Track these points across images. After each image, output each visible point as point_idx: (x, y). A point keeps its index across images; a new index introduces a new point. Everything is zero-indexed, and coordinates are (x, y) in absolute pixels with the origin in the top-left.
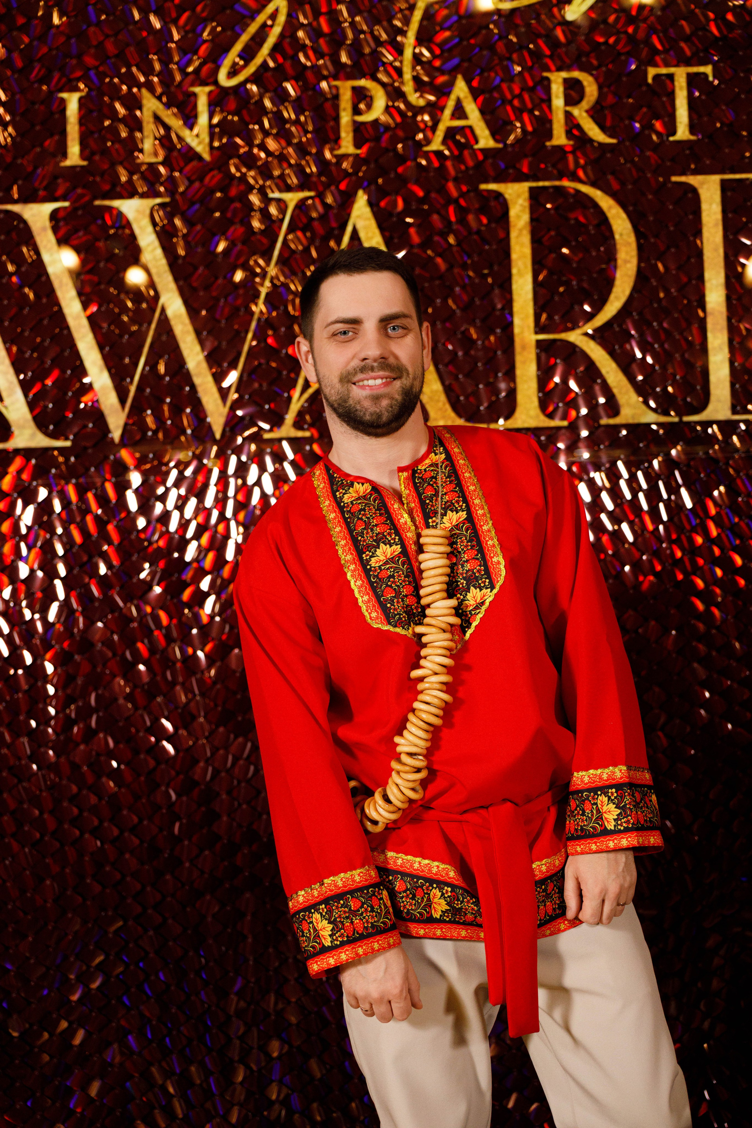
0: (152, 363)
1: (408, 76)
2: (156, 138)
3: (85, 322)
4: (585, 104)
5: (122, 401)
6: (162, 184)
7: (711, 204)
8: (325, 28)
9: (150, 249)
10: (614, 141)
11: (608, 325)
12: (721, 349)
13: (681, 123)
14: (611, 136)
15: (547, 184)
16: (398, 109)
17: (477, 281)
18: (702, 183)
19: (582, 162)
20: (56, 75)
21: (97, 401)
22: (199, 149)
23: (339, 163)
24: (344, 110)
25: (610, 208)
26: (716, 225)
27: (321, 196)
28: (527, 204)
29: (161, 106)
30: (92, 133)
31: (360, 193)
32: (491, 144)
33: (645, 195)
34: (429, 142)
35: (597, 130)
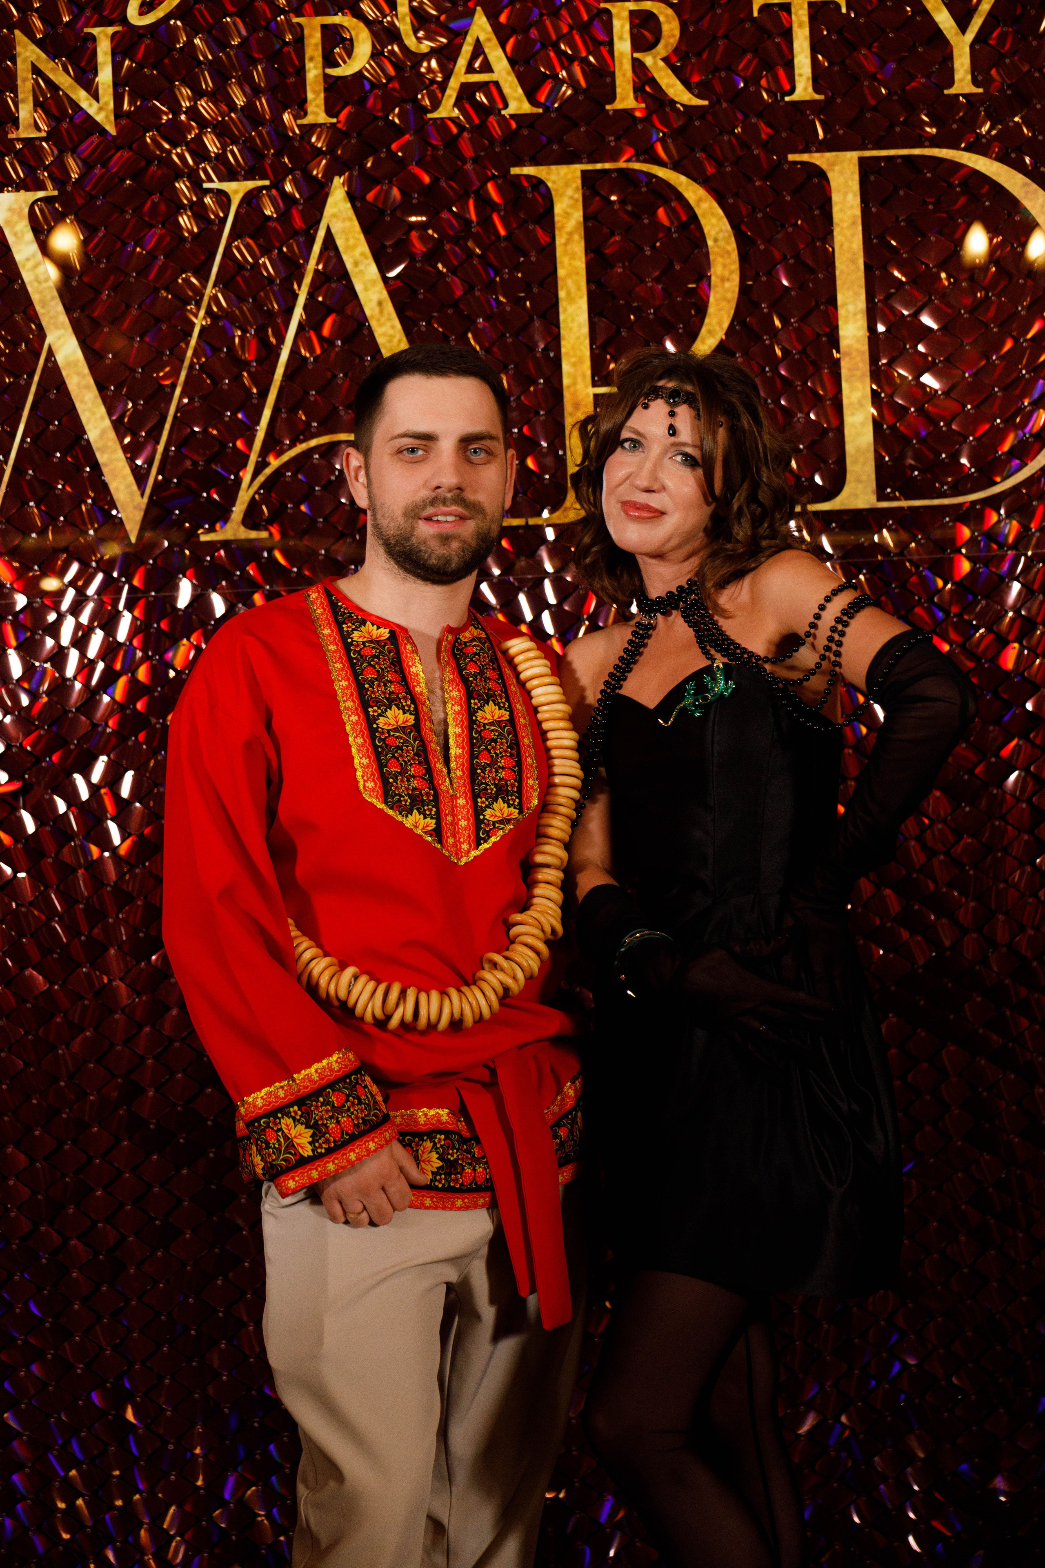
0: (35, 434)
1: (403, 7)
2: (37, 104)
4: (662, 50)
6: (46, 168)
7: (845, 194)
9: (29, 265)
10: (706, 103)
12: (861, 405)
13: (800, 75)
14: (698, 96)
15: (607, 166)
16: (390, 57)
17: (508, 308)
18: (833, 164)
19: (658, 132)
22: (99, 118)
23: (305, 137)
24: (311, 59)
25: (700, 200)
26: (854, 223)
27: (278, 185)
28: (579, 196)
29: (43, 56)
31: (337, 182)
32: (526, 108)
33: (751, 180)
34: (436, 105)
35: (679, 86)
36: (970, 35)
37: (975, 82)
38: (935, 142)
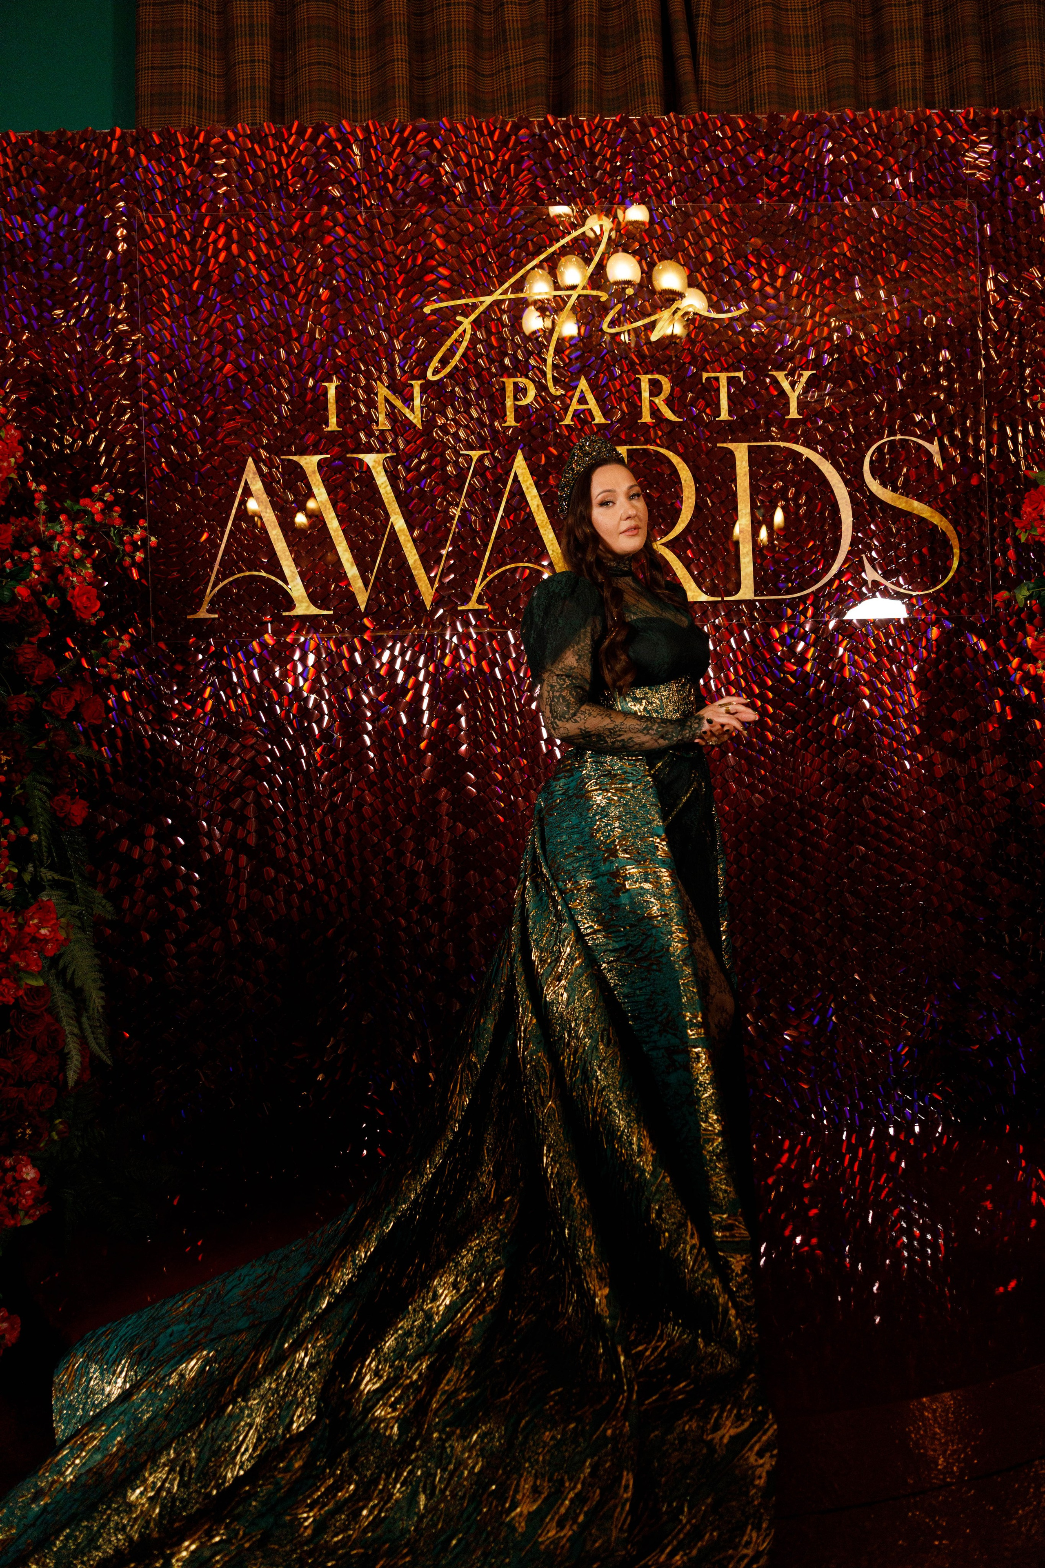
0: (384, 562)
1: (549, 376)
2: (386, 415)
3: (341, 533)
4: (663, 396)
5: (366, 584)
6: (389, 444)
7: (742, 462)
8: (495, 344)
9: (383, 486)
10: (681, 420)
11: (677, 538)
12: (748, 554)
13: (723, 409)
14: (679, 417)
15: (639, 447)
16: (541, 396)
18: (737, 448)
19: (660, 433)
20: (321, 371)
21: (349, 584)
22: (414, 421)
23: (504, 432)
24: (508, 397)
25: (679, 463)
26: (745, 475)
27: (492, 453)
29: (389, 392)
30: (345, 409)
31: (519, 451)
32: (603, 421)
33: (699, 455)
34: (563, 420)
35: (670, 412)
36: (797, 394)
37: (799, 413)
38: (780, 440)
